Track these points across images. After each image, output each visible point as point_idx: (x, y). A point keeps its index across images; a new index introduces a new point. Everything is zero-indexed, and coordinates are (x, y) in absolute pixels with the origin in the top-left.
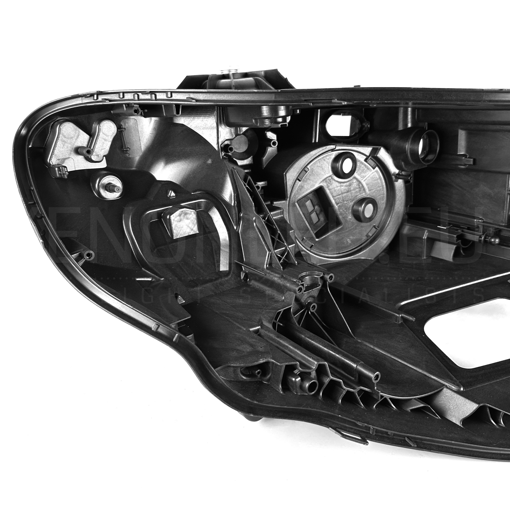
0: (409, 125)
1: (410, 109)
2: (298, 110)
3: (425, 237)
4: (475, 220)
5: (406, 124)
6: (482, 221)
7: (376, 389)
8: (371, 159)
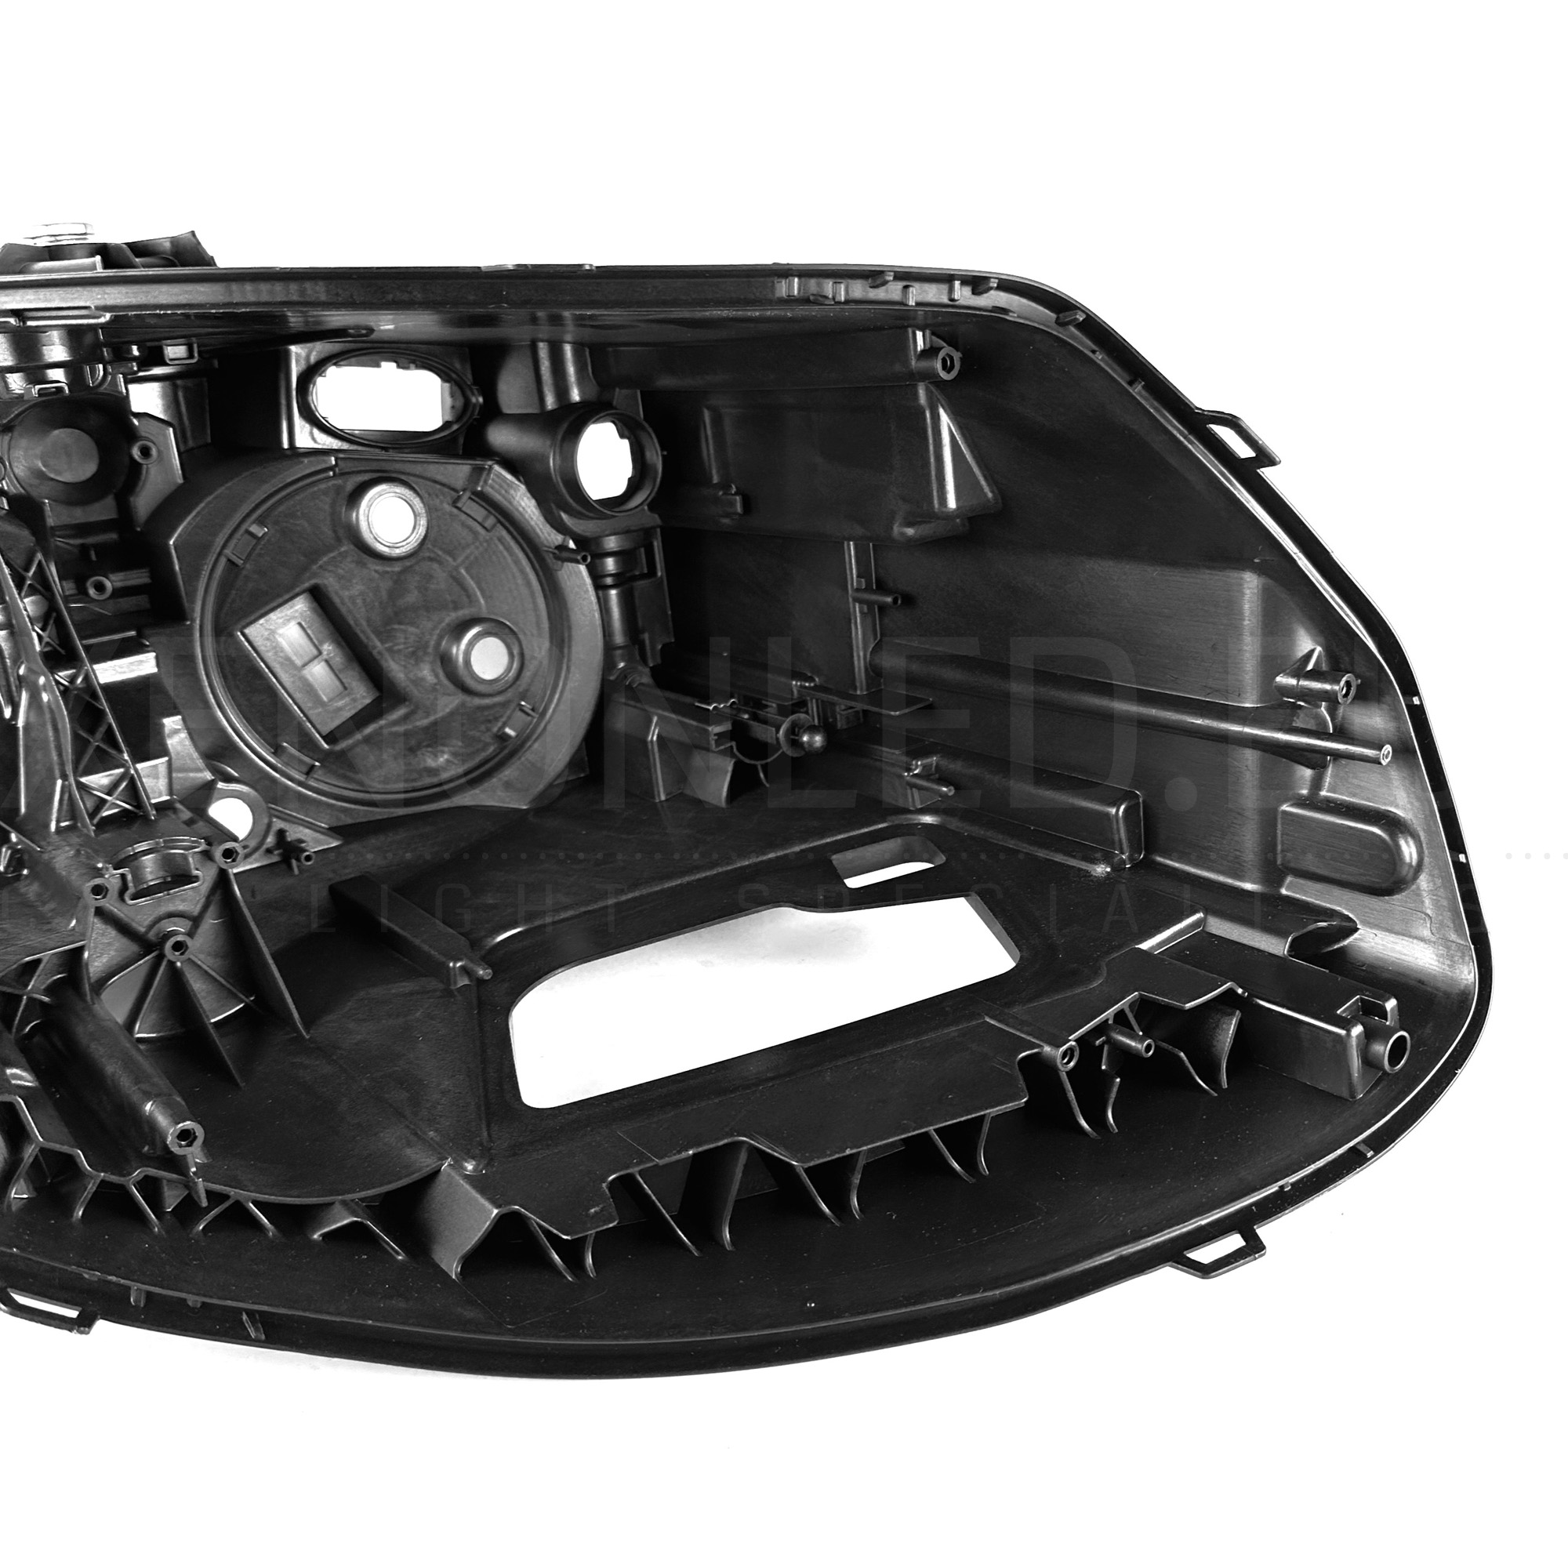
0: (575, 396)
1: (568, 349)
2: (135, 348)
3: (653, 736)
4: (794, 683)
5: (562, 391)
6: (812, 685)
7: (194, 1173)
8: (470, 498)
